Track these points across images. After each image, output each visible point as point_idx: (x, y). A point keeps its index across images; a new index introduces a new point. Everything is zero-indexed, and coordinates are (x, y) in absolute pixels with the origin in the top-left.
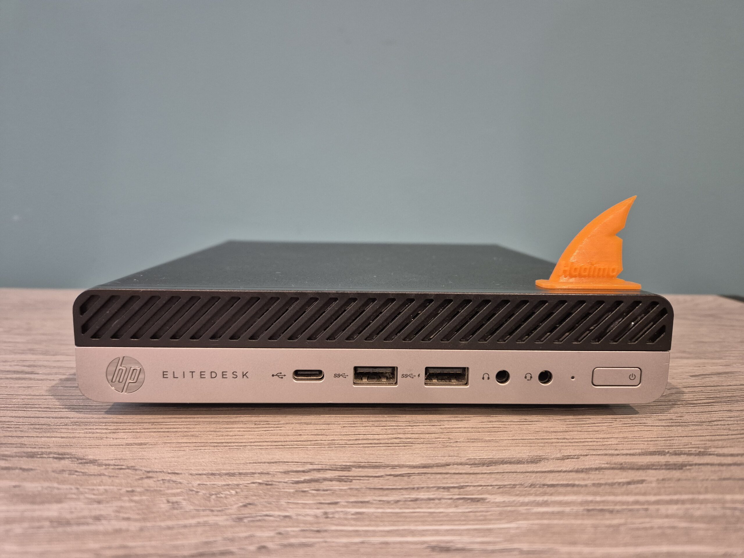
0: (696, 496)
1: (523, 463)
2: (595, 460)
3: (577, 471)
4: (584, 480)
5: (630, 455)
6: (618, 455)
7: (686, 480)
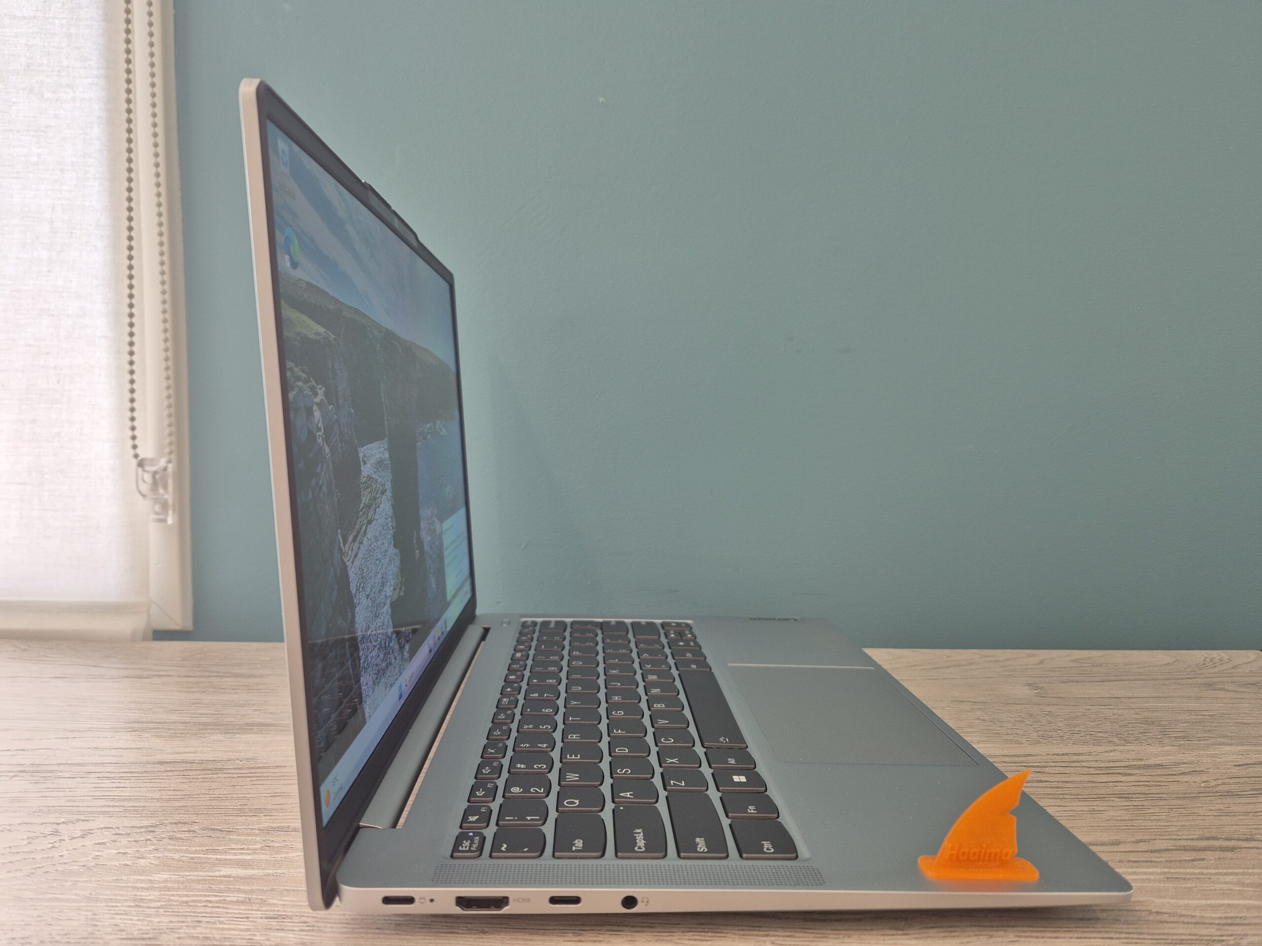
0: (1246, 871)
1: (1107, 845)
2: (1163, 843)
3: (1151, 851)
4: (1158, 858)
5: (1190, 839)
6: (1180, 839)
7: (1237, 859)
